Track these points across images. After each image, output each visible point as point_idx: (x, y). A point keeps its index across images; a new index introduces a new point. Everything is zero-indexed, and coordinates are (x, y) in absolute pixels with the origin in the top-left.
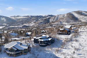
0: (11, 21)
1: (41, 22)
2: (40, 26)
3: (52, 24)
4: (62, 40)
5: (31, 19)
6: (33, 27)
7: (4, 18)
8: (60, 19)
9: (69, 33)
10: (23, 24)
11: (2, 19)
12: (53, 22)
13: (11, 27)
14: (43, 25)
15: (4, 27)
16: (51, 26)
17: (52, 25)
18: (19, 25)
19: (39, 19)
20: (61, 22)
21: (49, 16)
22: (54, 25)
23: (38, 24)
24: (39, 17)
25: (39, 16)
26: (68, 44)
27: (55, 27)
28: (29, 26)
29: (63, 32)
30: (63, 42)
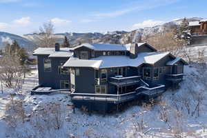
7: (8, 38)
11: (4, 40)
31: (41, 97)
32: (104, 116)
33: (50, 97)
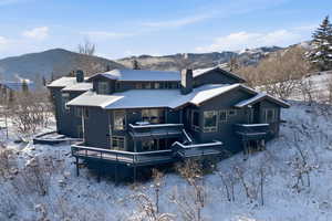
25: (223, 54)
31: (42, 147)
32: (117, 185)
33: (53, 149)
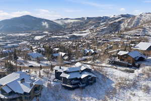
0: (55, 27)
1: (103, 30)
2: (98, 36)
3: (124, 33)
4: (114, 80)
5: (86, 23)
6: (87, 38)
8: (144, 23)
9: (137, 64)
10: (71, 33)
12: (126, 30)
13: (53, 37)
14: (106, 35)
15: (43, 38)
16: (120, 37)
17: (124, 35)
18: (65, 34)
19: (102, 24)
20: (144, 30)
21: (123, 16)
22: (126, 36)
23: (96, 34)
24: (102, 20)
26: (124, 93)
27: (128, 39)
28: (80, 37)
29: (123, 60)
30: (113, 85)
